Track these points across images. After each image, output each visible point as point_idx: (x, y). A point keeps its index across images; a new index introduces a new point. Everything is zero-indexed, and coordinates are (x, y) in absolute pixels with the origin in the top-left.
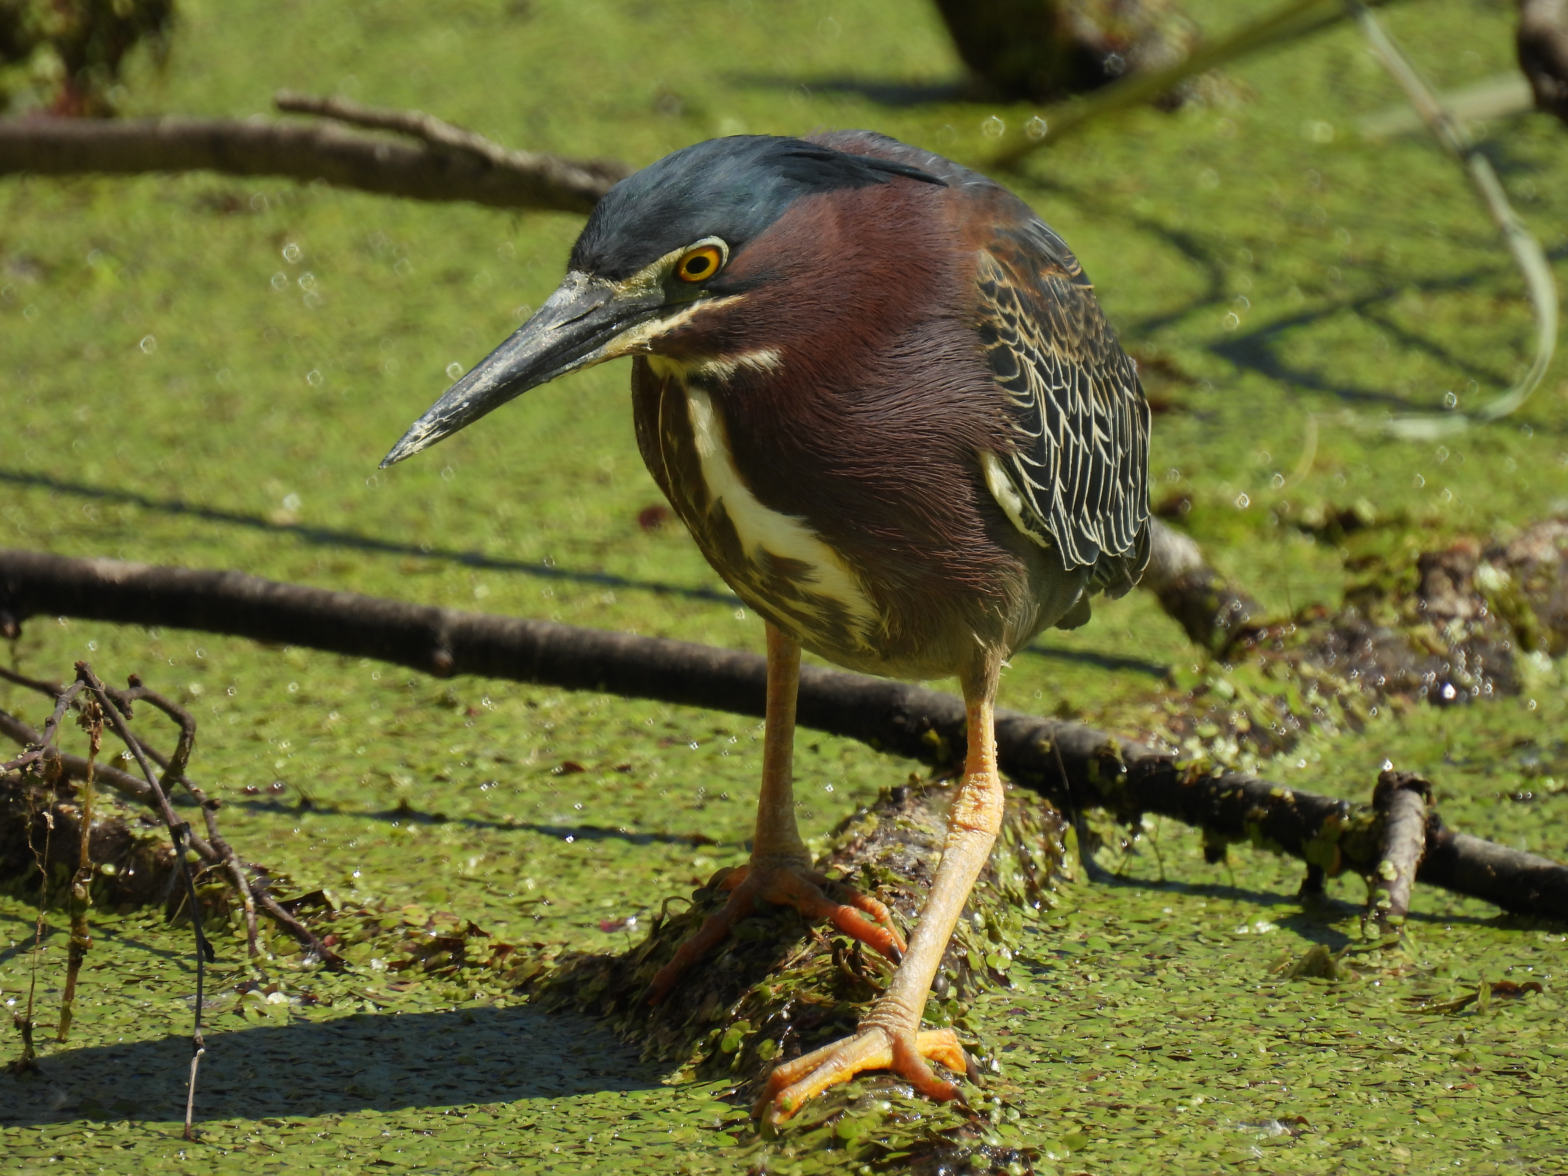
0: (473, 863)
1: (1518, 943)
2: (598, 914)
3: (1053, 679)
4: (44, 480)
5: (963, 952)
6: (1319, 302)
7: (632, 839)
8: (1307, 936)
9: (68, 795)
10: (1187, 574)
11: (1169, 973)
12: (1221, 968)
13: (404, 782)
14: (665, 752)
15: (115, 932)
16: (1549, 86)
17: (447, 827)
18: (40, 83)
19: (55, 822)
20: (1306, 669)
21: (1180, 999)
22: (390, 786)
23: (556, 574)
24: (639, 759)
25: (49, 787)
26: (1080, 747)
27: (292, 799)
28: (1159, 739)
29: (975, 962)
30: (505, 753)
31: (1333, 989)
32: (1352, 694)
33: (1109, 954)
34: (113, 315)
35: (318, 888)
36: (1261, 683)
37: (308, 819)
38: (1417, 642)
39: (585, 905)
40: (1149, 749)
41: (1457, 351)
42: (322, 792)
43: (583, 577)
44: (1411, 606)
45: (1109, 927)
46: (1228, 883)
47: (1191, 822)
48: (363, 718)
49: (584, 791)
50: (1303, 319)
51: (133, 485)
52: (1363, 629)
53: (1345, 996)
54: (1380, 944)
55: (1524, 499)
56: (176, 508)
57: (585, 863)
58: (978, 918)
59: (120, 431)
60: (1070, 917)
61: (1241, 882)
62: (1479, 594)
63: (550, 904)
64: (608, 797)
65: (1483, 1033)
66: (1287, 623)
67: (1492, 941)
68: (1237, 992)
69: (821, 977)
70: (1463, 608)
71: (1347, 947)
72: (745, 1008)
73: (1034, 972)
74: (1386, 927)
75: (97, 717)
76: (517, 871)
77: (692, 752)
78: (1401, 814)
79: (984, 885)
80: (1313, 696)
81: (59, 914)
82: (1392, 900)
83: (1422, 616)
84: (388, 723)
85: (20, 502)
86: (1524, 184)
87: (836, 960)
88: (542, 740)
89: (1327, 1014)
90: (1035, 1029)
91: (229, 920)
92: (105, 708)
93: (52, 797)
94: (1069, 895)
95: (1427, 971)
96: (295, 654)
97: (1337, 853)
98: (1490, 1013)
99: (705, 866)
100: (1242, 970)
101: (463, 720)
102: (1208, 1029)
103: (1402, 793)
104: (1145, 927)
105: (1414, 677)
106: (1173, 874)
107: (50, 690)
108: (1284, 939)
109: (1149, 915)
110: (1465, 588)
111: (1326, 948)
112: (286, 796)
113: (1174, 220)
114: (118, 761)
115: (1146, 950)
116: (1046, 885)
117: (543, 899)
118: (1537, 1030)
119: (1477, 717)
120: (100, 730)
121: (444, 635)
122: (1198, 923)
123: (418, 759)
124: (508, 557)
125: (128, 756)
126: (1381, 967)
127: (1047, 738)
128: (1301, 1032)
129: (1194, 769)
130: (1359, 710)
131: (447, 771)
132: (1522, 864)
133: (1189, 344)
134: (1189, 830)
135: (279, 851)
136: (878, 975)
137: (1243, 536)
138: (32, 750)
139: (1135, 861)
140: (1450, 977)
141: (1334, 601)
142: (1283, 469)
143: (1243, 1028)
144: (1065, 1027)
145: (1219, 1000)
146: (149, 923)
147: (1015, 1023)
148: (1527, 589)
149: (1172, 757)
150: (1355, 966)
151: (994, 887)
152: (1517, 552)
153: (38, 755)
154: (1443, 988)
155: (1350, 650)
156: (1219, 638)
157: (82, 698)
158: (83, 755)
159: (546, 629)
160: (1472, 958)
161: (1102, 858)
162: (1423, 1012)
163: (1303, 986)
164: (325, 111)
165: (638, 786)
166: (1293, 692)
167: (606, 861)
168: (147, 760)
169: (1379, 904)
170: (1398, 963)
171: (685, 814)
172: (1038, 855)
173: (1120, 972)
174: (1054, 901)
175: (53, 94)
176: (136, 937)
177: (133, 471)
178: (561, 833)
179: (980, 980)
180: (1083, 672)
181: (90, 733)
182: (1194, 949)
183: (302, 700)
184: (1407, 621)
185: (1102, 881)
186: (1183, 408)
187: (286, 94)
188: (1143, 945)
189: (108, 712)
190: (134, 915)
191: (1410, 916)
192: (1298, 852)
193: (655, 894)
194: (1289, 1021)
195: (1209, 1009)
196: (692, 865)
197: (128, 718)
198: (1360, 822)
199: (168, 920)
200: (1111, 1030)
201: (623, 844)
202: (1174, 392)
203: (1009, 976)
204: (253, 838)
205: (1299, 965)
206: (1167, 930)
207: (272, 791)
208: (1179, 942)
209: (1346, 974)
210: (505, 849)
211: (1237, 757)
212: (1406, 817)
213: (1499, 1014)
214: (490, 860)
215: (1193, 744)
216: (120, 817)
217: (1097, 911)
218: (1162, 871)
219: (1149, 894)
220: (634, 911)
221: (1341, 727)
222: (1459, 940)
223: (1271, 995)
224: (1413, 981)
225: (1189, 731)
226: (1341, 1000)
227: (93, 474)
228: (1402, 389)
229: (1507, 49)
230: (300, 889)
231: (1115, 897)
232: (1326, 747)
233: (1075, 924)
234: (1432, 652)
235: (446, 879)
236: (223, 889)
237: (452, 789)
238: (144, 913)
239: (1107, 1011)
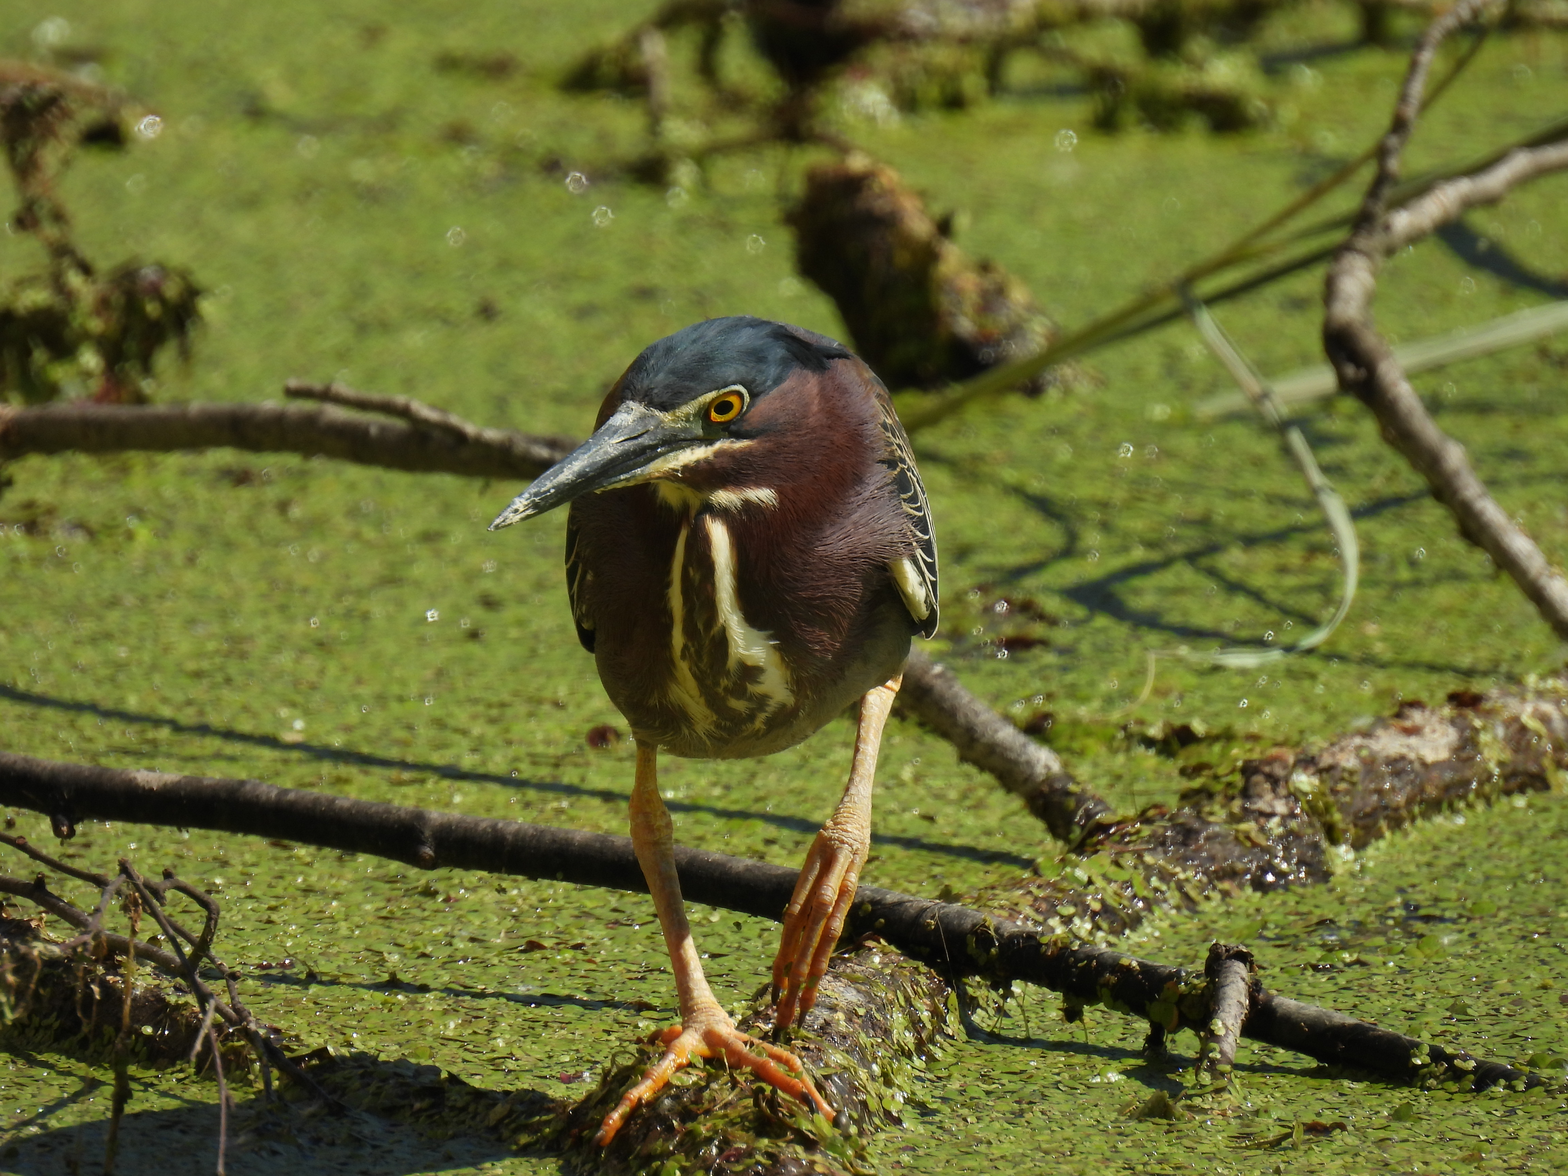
0: (452, 1026)
1: (1327, 1090)
2: (558, 1068)
3: (937, 870)
4: (93, 708)
5: (861, 1097)
6: (1155, 556)
7: (584, 1004)
8: (1149, 1085)
9: (113, 968)
10: (1050, 779)
11: (1035, 1116)
12: (1078, 1111)
13: (394, 959)
14: (612, 932)
15: (152, 1085)
16: (1350, 371)
17: (430, 996)
18: (87, 375)
19: (102, 993)
20: (1148, 859)
21: (1043, 1138)
22: (382, 962)
23: (521, 784)
24: (589, 938)
25: (97, 961)
26: (960, 925)
27: (302, 972)
28: (1026, 918)
29: (873, 1104)
30: (477, 934)
31: (1172, 1129)
32: (1187, 880)
33: (984, 1100)
34: (147, 570)
35: (323, 1045)
36: (1112, 870)
37: (314, 989)
38: (1241, 837)
39: (547, 1060)
40: (1018, 926)
41: (1274, 596)
42: (324, 967)
43: (542, 786)
44: (1236, 806)
45: (985, 1078)
46: (1082, 1040)
47: (1053, 989)
48: (359, 905)
49: (544, 965)
50: (1143, 569)
51: (166, 712)
52: (1196, 825)
53: (1181, 1134)
54: (1211, 1089)
55: (1331, 718)
56: (204, 730)
57: (546, 1025)
58: (875, 1068)
59: (154, 667)
60: (951, 1068)
61: (1092, 1040)
62: (1294, 795)
63: (517, 1060)
64: (565, 970)
65: (1297, 1165)
66: (1133, 821)
67: (1305, 1087)
68: (1091, 1131)
69: (743, 1118)
70: (1281, 807)
71: (1183, 1092)
72: (681, 1144)
73: (923, 1115)
74: (1217, 1074)
75: (136, 905)
76: (489, 1032)
77: (635, 932)
78: (1228, 981)
79: (880, 1040)
80: (1155, 882)
81: (106, 1069)
82: (1221, 1052)
83: (1246, 814)
84: (378, 910)
85: (72, 725)
86: (1330, 455)
87: (757, 1104)
88: (509, 923)
89: (1166, 1149)
90: (922, 1163)
91: (249, 1073)
92: (143, 897)
93: (100, 970)
94: (950, 1050)
95: (1250, 1112)
96: (302, 851)
97: (1175, 1012)
98: (1303, 1147)
99: (647, 1027)
100: (1096, 1113)
101: (443, 906)
102: (1067, 1163)
103: (1229, 963)
104: (1015, 1078)
105: (1239, 866)
106: (1036, 1033)
107: (99, 882)
108: (1131, 1087)
109: (1018, 1067)
110: (1282, 791)
111: (1166, 1094)
112: (295, 970)
113: (1035, 486)
114: (154, 940)
115: (1016, 1097)
116: (932, 1041)
117: (511, 1056)
118: (1342, 1162)
119: (1292, 900)
120: (139, 916)
121: (427, 833)
122: (1058, 1074)
123: (405, 940)
124: (481, 770)
125: (162, 937)
126: (1212, 1109)
127: (932, 918)
128: (1145, 1164)
129: (1055, 943)
130: (1193, 893)
131: (429, 949)
132: (1330, 1021)
133: (1048, 589)
134: (1050, 995)
135: (290, 1016)
136: (792, 1115)
137: (1096, 748)
138: (82, 933)
139: (1006, 1022)
140: (1270, 1117)
141: (1172, 803)
142: (1128, 695)
143: (1096, 1161)
144: (948, 1162)
145: (1076, 1138)
146: (181, 1075)
147: (906, 1158)
148: (1334, 792)
149: (1037, 933)
150: (1190, 1108)
151: (888, 1042)
152: (1326, 760)
153: (88, 938)
154: (1264, 1128)
155: (1185, 844)
156: (1076, 833)
157: (124, 888)
158: (125, 935)
159: (513, 828)
160: (1289, 1102)
161: (978, 1017)
162: (1247, 1147)
163: (1148, 1126)
164: (326, 396)
165: (590, 961)
166: (1138, 878)
167: (564, 1024)
168: (180, 939)
169: (1210, 1055)
170: (1226, 1105)
171: (629, 983)
172: (925, 1015)
173: (994, 1115)
174: (939, 1054)
175: (96, 385)
176: (170, 1089)
177: (165, 700)
178: (527, 1001)
179: (877, 1121)
180: (963, 863)
181: (131, 918)
182: (1057, 1096)
183: (308, 891)
184: (1234, 819)
185: (978, 1039)
186: (1044, 643)
187: (293, 383)
188: (1013, 1092)
189: (146, 901)
190: (169, 1070)
191: (1236, 1067)
192: (1142, 1012)
193: (606, 1051)
194: (1135, 1155)
195: (1068, 1146)
196: (637, 1027)
197: (162, 905)
198: (1195, 987)
199: (197, 1073)
200: (986, 1163)
201: (578, 1009)
202: (1038, 630)
203: (902, 1118)
204: (269, 1005)
205: (1144, 1108)
206: (1032, 1080)
207: (283, 965)
208: (1043, 1090)
209: (1182, 1115)
210: (480, 1013)
211: (1091, 933)
212: (1233, 982)
213: (1310, 1149)
214: (467, 1023)
215: (1054, 922)
216: (157, 986)
217: (974, 1064)
218: (1027, 1030)
219: (1017, 1050)
220: (589, 1065)
221: (1178, 908)
222: (1277, 1087)
223: (1120, 1134)
224: (1239, 1121)
225: (1052, 911)
226: (1178, 1138)
227: (132, 703)
228: (1227, 627)
229: (1314, 343)
230: (308, 1046)
231: (989, 1053)
232: (1165, 924)
233: (956, 1075)
234: (1255, 845)
235: (430, 1039)
236: (243, 1046)
237: (434, 964)
238: (178, 1067)
239: (983, 1148)
